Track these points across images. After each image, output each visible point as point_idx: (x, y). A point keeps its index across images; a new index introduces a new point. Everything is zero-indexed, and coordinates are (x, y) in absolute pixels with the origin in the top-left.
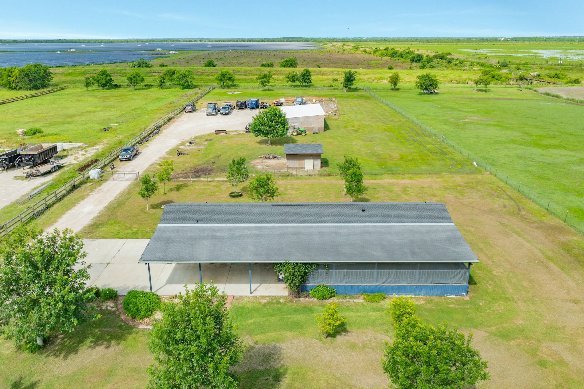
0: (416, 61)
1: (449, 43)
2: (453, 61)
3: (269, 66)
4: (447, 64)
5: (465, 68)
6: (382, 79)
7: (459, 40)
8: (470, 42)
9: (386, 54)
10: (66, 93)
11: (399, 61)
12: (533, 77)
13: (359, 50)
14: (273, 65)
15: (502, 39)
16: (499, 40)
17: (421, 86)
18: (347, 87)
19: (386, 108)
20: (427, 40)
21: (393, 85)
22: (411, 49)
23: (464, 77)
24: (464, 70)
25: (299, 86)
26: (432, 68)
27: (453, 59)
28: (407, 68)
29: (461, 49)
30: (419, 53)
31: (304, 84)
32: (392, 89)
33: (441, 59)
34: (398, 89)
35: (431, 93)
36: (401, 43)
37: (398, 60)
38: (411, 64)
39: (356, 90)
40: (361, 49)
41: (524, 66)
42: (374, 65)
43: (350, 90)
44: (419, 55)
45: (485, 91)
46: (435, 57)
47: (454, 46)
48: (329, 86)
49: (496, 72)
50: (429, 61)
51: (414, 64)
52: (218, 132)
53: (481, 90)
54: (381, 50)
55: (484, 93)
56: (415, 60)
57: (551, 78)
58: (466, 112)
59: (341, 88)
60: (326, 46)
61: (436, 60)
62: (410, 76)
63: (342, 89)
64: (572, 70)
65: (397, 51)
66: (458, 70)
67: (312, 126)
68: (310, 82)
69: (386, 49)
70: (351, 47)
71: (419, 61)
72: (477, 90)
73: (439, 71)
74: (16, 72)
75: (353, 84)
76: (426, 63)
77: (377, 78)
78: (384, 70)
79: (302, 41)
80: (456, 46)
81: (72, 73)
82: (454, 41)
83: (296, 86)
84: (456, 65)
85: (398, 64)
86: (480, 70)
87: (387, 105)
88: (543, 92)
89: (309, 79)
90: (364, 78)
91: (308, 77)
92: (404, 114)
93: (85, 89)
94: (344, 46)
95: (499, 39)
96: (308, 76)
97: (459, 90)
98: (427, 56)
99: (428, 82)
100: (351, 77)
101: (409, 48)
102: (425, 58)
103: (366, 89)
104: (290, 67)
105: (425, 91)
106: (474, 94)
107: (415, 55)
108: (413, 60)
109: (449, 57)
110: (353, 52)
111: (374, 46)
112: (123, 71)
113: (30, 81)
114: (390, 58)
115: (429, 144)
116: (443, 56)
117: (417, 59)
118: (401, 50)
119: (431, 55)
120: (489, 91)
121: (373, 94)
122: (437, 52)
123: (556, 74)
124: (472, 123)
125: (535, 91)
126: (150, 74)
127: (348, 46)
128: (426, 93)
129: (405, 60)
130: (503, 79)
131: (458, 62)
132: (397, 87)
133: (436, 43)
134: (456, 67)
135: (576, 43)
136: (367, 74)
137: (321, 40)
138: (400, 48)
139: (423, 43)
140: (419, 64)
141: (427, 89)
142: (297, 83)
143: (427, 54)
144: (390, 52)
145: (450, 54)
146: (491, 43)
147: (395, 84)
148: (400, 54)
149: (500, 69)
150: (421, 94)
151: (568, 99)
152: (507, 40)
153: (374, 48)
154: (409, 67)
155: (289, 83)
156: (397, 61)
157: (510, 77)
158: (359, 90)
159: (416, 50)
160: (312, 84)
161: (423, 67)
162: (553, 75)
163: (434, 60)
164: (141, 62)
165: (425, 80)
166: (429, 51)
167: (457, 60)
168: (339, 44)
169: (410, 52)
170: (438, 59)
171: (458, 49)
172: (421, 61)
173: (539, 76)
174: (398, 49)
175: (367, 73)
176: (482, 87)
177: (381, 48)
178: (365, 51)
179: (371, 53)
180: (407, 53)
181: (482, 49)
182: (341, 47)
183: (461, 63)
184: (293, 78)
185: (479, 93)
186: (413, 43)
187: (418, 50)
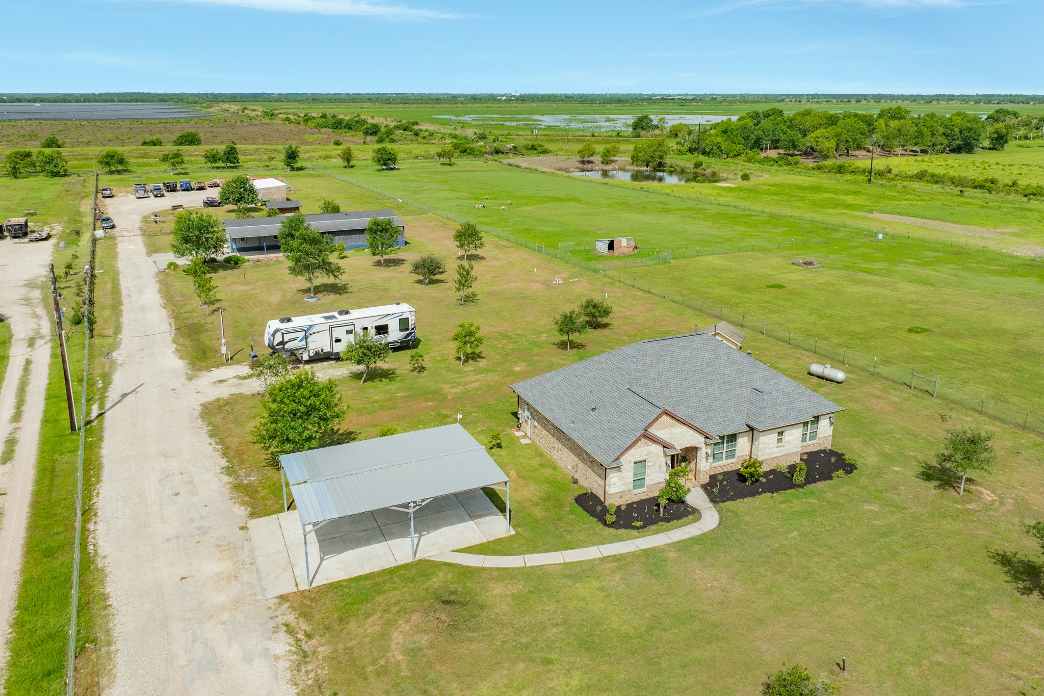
0: (371, 134)
1: (422, 106)
2: (421, 133)
3: (155, 145)
4: (413, 137)
5: (434, 142)
6: (329, 158)
7: (438, 99)
8: (456, 103)
9: (325, 124)
11: (347, 134)
12: (510, 149)
13: (276, 118)
14: (161, 143)
15: (504, 98)
16: (499, 100)
17: (379, 160)
18: (290, 165)
19: (343, 183)
20: (387, 100)
21: (345, 161)
22: (363, 117)
23: (432, 152)
24: (432, 144)
25: (223, 167)
26: (392, 142)
27: (421, 130)
28: (360, 143)
29: (438, 115)
30: (374, 122)
31: (229, 164)
32: (346, 167)
33: (405, 130)
34: (352, 167)
35: (391, 169)
36: (343, 105)
37: (346, 132)
38: (365, 138)
39: (301, 169)
40: (280, 116)
41: (506, 138)
42: (311, 140)
43: (293, 169)
44: (375, 126)
45: (450, 165)
46: (397, 127)
47: (429, 110)
48: (263, 167)
49: (470, 145)
50: (389, 133)
51: (369, 138)
53: (445, 164)
54: (314, 118)
55: (449, 167)
56: (370, 132)
57: (528, 150)
58: (425, 182)
59: (281, 167)
60: (209, 110)
61: (398, 132)
62: (366, 153)
63: (283, 169)
64: (558, 140)
65: (341, 119)
66: (426, 143)
67: (275, 197)
68: (238, 162)
69: (324, 116)
70: (259, 113)
71: (375, 133)
72: (441, 164)
73: (402, 146)
75: (297, 162)
76: (384, 136)
77: (323, 157)
78: (330, 147)
79: (153, 101)
80: (432, 110)
82: (431, 101)
83: (218, 168)
84: (424, 138)
85: (346, 138)
86: (451, 143)
87: (344, 181)
88: (506, 163)
89: (235, 158)
90: (305, 157)
91: (234, 156)
92: (363, 186)
94: (246, 112)
95: (499, 98)
96: (233, 154)
97: (422, 164)
98: (387, 126)
99: (386, 156)
100: (293, 153)
101: (359, 115)
102: (383, 130)
103: (313, 167)
104: (188, 144)
105: (384, 167)
106: (437, 168)
107: (369, 125)
108: (366, 133)
109: (416, 127)
110: (267, 120)
111: (302, 110)
114: (332, 130)
115: (388, 203)
116: (407, 127)
117: (373, 131)
118: (347, 118)
119: (392, 125)
120: (454, 164)
121: (325, 172)
122: (400, 121)
123: (533, 146)
124: (428, 190)
125: (500, 162)
127: (254, 110)
128: (386, 169)
129: (356, 133)
130: (477, 152)
131: (427, 134)
132: (351, 164)
133: (401, 105)
134: (425, 141)
135: (596, 105)
136: (307, 152)
137: (190, 99)
138: (345, 114)
139: (380, 106)
140: (375, 138)
141: (385, 164)
142: (220, 164)
143: (386, 123)
144: (331, 121)
145: (417, 124)
146: (484, 105)
147: (348, 160)
148: (347, 124)
149: (477, 141)
150: (380, 170)
151: (526, 168)
152: (511, 100)
153: (302, 115)
154: (362, 141)
155: (209, 164)
156: (344, 134)
157: (484, 150)
158: (305, 169)
159: (370, 118)
160: (240, 164)
161: (381, 141)
162: (530, 147)
163: (396, 132)
165: (382, 154)
166: (389, 120)
167: (426, 131)
168: (234, 107)
169: (360, 121)
170: (402, 131)
171: (434, 115)
172: (379, 134)
173: (515, 148)
174: (341, 117)
175: (306, 150)
176: (446, 161)
177: (314, 115)
178: (287, 119)
179: (299, 123)
180: (356, 122)
181: (468, 114)
182: (240, 112)
183: (431, 135)
184: (213, 157)
185: (443, 166)
186: (364, 105)
187: (373, 117)
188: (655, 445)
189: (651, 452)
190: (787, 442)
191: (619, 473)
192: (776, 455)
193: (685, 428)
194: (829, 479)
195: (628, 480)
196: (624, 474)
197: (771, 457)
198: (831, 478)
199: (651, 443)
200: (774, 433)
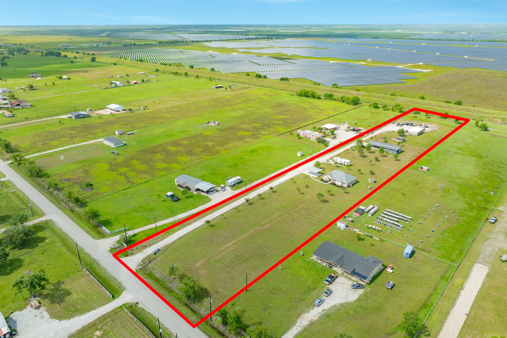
10: (363, 108)
52: (392, 131)
74: (351, 99)
81: (366, 95)
93: (369, 107)
112: (385, 97)
113: (354, 102)
126: (394, 100)
164: (393, 93)
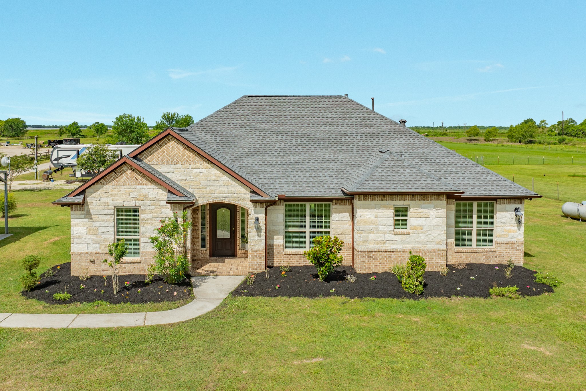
188: (153, 186)
189: (145, 196)
190: (415, 228)
191: (87, 220)
192: (393, 248)
193: (214, 171)
194: (480, 296)
195: (104, 236)
196: (97, 224)
197: (384, 249)
198: (487, 295)
199: (146, 182)
200: (385, 207)
